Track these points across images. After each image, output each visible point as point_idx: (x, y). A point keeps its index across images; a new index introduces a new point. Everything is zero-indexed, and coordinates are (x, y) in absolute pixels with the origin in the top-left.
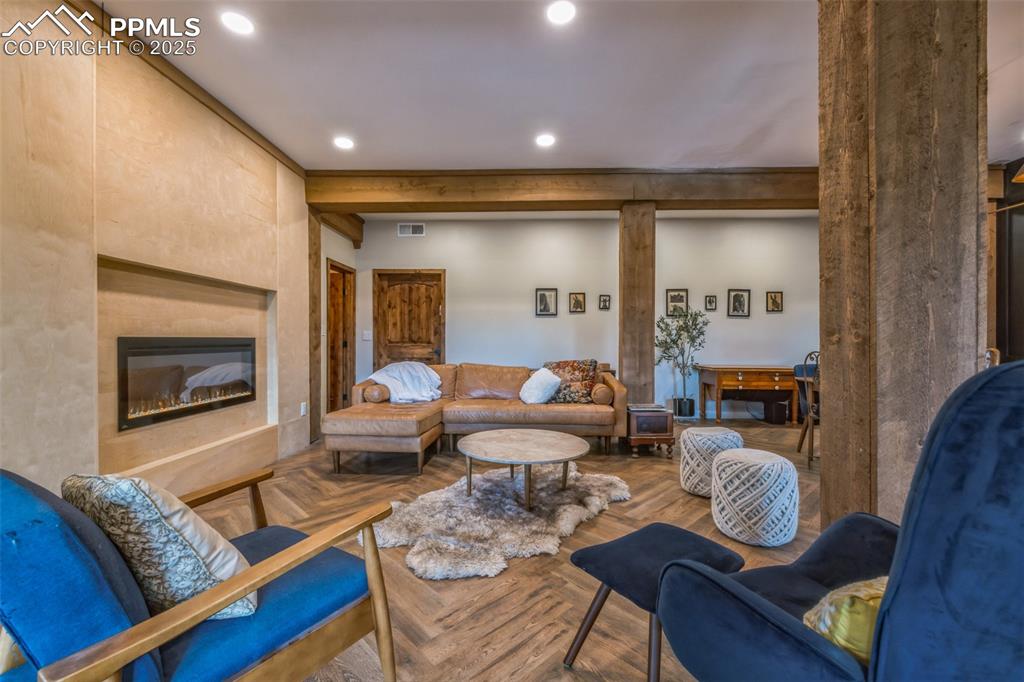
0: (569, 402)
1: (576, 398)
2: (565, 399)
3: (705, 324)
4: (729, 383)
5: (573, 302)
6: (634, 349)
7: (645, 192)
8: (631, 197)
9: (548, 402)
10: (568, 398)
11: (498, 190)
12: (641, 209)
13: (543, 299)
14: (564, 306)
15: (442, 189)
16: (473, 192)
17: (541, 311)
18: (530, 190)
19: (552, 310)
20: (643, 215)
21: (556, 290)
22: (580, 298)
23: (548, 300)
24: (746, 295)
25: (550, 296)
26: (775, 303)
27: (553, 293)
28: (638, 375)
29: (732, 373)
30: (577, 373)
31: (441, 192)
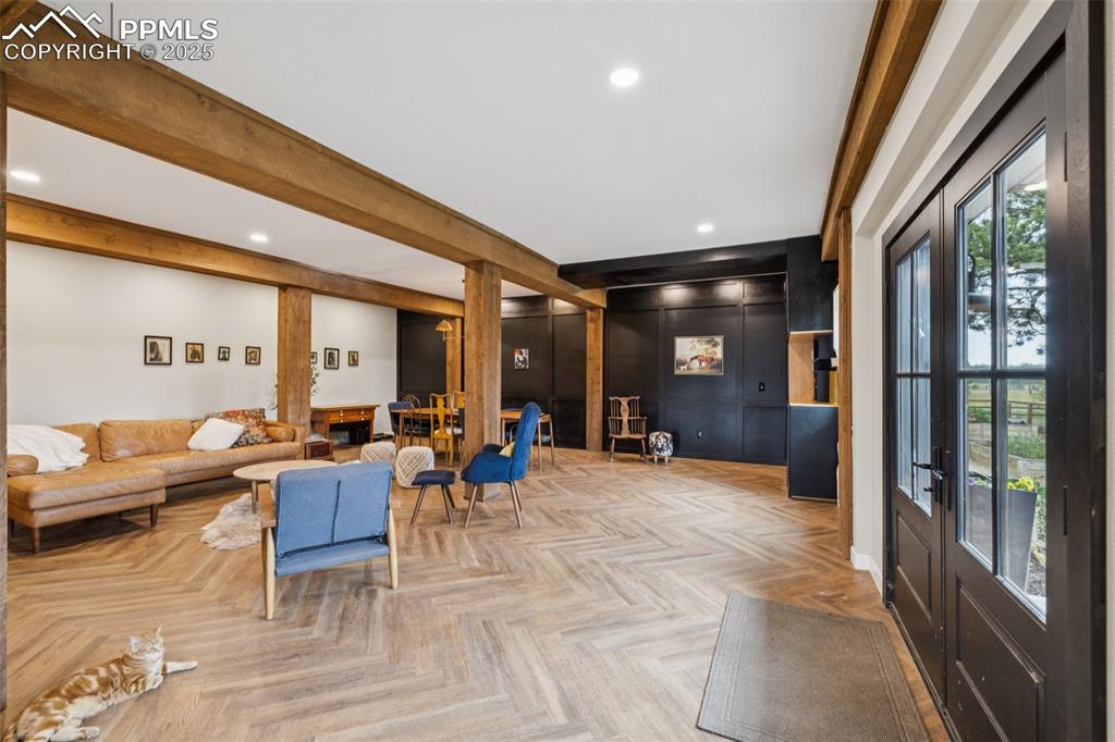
0: (252, 444)
1: (259, 440)
2: (247, 442)
3: (317, 375)
4: (334, 419)
5: (190, 352)
6: (296, 398)
7: (306, 282)
8: (296, 283)
9: (232, 447)
10: (251, 441)
11: (179, 253)
12: (302, 293)
13: (154, 347)
14: (179, 354)
15: (110, 237)
16: (151, 249)
17: (151, 359)
18: (214, 261)
19: (166, 359)
20: (303, 298)
21: (171, 339)
22: (199, 348)
23: (161, 348)
24: (336, 352)
25: (163, 346)
26: (354, 360)
27: (168, 342)
28: (299, 417)
29: (336, 411)
30: (250, 419)
31: (108, 240)
